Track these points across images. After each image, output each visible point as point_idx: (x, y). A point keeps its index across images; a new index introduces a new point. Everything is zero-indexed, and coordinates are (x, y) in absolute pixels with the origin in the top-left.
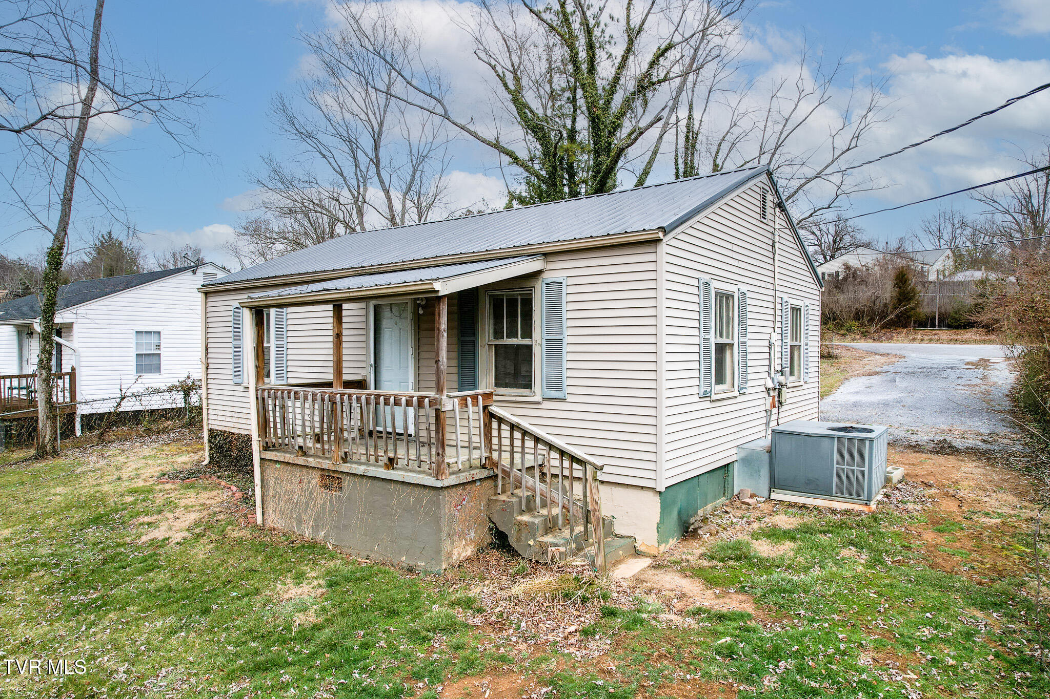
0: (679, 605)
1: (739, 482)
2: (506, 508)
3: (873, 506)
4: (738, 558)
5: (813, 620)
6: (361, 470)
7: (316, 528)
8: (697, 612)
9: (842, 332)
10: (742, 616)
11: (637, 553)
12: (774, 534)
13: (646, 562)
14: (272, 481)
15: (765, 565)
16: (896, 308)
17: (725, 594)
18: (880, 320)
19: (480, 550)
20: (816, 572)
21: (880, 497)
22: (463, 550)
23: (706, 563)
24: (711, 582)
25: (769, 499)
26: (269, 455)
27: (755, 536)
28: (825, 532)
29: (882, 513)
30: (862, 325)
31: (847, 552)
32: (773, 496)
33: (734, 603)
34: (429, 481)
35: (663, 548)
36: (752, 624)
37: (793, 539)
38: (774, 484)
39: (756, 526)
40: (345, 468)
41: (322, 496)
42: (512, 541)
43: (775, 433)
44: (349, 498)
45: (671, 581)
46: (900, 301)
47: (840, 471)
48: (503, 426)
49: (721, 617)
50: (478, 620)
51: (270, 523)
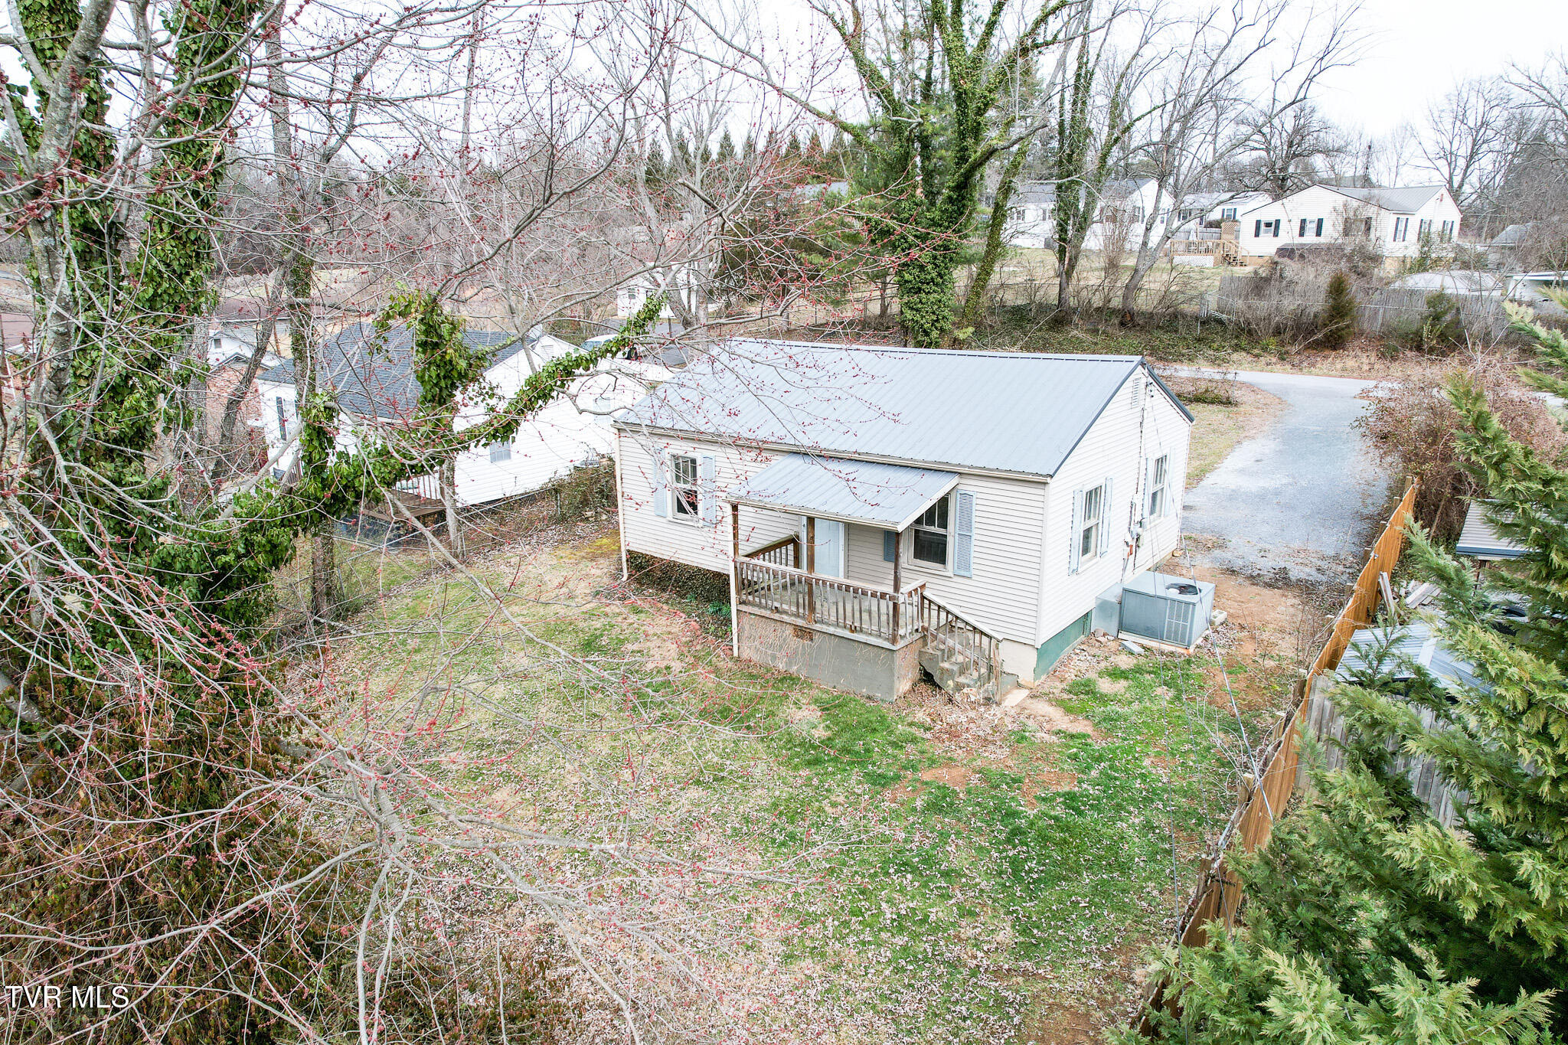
0: (1047, 726)
1: (1095, 624)
2: (933, 658)
3: (1191, 650)
4: (1087, 693)
5: (1125, 739)
6: (831, 630)
7: (789, 664)
8: (1058, 733)
9: (1256, 351)
10: (1084, 736)
11: (1019, 686)
12: (1116, 674)
13: (1025, 693)
14: (747, 627)
15: (1103, 699)
16: (1325, 325)
17: (1076, 720)
18: (1305, 338)
19: (914, 685)
20: (1136, 706)
21: (1199, 641)
22: (904, 686)
23: (1065, 696)
24: (1068, 710)
25: (1117, 638)
26: (743, 608)
27: (1101, 674)
28: (1150, 673)
29: (1196, 656)
30: (1282, 344)
31: (1160, 690)
32: (1121, 636)
33: (1082, 726)
34: (887, 645)
35: (1037, 683)
36: (1089, 741)
37: (1126, 678)
38: (1122, 627)
39: (1103, 664)
40: (818, 627)
41: (795, 643)
42: (937, 679)
43: (1125, 590)
44: (819, 647)
45: (1043, 708)
46: (1331, 318)
47: (1170, 624)
48: (933, 606)
49: (1072, 736)
50: (928, 735)
51: (745, 656)
